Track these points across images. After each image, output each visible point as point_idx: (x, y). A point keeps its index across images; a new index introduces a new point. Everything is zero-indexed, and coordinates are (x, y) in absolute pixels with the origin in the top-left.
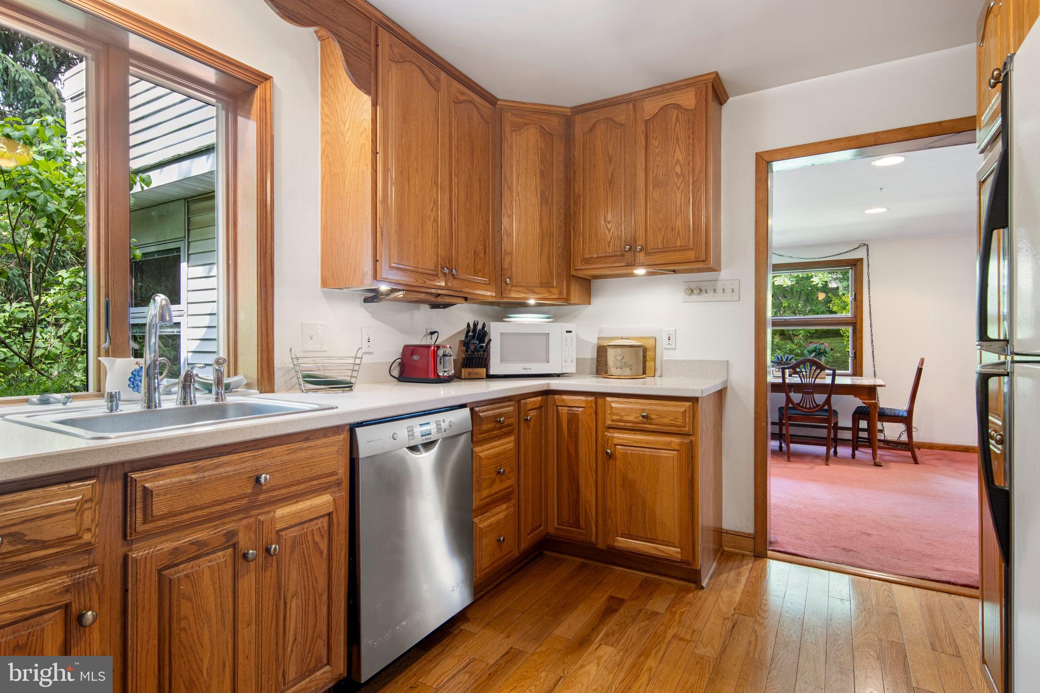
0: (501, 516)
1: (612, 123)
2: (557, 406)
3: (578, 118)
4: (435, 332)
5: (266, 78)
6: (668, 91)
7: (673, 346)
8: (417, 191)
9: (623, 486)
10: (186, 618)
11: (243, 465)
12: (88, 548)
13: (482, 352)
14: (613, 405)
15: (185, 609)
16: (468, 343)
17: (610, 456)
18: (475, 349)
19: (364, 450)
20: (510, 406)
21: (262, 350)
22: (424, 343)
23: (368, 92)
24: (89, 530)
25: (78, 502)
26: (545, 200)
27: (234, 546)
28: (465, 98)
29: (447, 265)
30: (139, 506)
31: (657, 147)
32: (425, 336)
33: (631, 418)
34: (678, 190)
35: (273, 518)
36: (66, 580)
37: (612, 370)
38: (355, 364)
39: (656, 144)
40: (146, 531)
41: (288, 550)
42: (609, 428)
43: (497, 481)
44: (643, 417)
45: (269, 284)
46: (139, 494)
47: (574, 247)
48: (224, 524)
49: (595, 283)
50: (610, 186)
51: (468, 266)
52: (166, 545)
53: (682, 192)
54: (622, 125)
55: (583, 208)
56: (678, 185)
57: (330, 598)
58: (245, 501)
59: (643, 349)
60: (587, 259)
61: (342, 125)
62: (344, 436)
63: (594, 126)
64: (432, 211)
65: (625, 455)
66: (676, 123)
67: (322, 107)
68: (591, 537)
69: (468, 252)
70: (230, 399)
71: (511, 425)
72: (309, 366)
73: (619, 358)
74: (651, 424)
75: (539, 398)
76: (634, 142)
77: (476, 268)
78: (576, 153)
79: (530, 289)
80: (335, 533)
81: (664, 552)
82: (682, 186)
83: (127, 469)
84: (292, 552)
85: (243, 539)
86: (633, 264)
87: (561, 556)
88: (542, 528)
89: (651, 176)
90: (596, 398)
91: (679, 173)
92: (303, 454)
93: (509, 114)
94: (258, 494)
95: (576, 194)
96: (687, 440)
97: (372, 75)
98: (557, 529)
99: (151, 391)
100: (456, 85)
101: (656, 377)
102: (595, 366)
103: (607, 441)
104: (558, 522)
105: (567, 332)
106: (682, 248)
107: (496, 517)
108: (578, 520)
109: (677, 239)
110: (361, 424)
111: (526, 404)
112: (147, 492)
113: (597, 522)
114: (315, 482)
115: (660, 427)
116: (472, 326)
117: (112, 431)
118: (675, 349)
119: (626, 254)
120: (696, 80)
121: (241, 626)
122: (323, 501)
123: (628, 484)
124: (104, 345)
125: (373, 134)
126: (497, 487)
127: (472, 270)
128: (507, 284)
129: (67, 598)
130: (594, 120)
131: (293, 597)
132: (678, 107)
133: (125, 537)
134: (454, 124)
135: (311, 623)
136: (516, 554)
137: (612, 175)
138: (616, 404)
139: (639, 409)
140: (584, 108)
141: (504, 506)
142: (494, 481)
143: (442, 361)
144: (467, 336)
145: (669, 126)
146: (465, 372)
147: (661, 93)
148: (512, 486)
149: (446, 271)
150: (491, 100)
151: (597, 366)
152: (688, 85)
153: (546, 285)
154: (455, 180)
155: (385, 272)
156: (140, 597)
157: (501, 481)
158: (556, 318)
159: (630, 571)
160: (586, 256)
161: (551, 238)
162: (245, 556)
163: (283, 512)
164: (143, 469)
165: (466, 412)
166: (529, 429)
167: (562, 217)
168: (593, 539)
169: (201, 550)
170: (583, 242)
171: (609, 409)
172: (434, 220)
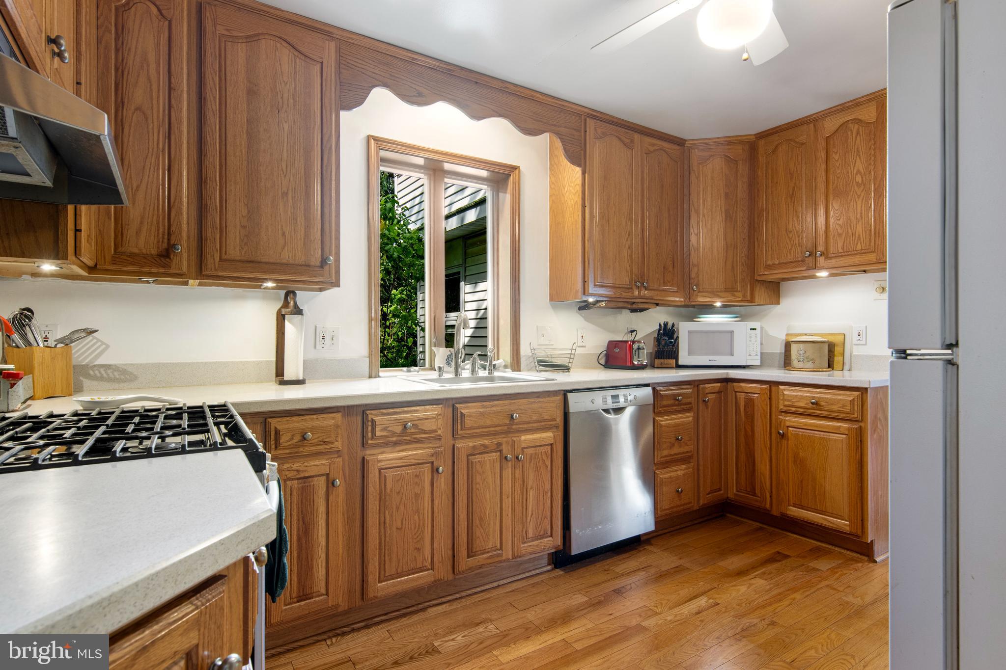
0: (680, 473)
1: (794, 144)
2: (736, 392)
3: (762, 143)
4: (634, 331)
5: (515, 168)
6: (849, 108)
7: (864, 342)
8: (615, 228)
9: (795, 462)
10: (478, 483)
11: (505, 407)
12: (439, 438)
13: (671, 347)
14: (785, 392)
15: (478, 479)
16: (660, 340)
17: (783, 436)
18: (666, 343)
19: (572, 408)
20: (688, 389)
21: (513, 344)
22: (625, 339)
23: (579, 166)
24: (440, 429)
25: (436, 414)
26: (729, 217)
27: (501, 451)
28: (656, 148)
29: (640, 280)
30: (459, 421)
31: (838, 160)
32: (626, 333)
33: (802, 404)
34: (859, 198)
35: (520, 440)
36: (432, 451)
37: (795, 363)
38: (571, 354)
39: (837, 158)
40: (462, 434)
41: (528, 461)
42: (782, 412)
43: (676, 445)
44: (812, 403)
45: (517, 301)
46: (459, 415)
47: (758, 255)
48: (495, 438)
49: (784, 285)
50: (792, 199)
51: (658, 279)
52: (471, 443)
53: (863, 199)
54: (803, 144)
55: (766, 221)
56: (859, 193)
57: (552, 496)
58: (506, 428)
59: (829, 345)
60: (769, 266)
61: (563, 189)
62: (560, 398)
63: (776, 147)
64: (627, 240)
65: (796, 436)
66: (856, 137)
67: (550, 178)
68: (765, 505)
69: (658, 268)
70: (496, 374)
71: (690, 403)
72: (541, 354)
73: (801, 352)
74: (821, 410)
75: (719, 384)
76: (814, 159)
77: (666, 280)
78: (759, 174)
79: (716, 294)
80: (555, 457)
81: (833, 524)
82: (863, 194)
83: (454, 402)
84: (530, 462)
85: (505, 449)
86: (815, 267)
87: (742, 519)
88: (722, 492)
89: (831, 186)
90: (770, 386)
91: (860, 182)
92: (536, 406)
93: (696, 150)
94: (512, 425)
95: (760, 209)
96: (855, 426)
97: (582, 153)
98: (735, 495)
99: (457, 367)
100: (648, 140)
101: (844, 371)
102: (783, 359)
103: (780, 423)
104: (737, 489)
105: (751, 329)
106: (862, 252)
107: (676, 473)
108: (754, 489)
109: (857, 244)
110: (571, 391)
111: (705, 388)
112: (462, 415)
113: (771, 492)
114: (543, 424)
115: (829, 413)
116: (662, 325)
117: (447, 384)
118: (866, 344)
119: (807, 259)
120: (877, 94)
121: (504, 497)
122: (548, 436)
123: (799, 462)
125: (582, 194)
126: (676, 450)
127: (662, 281)
128: (694, 290)
129: (432, 459)
130: (776, 143)
131: (531, 489)
132: (858, 121)
133: (453, 436)
134: (646, 171)
135: (541, 508)
136: (696, 508)
137: (793, 190)
138: (788, 392)
139: (809, 397)
140: (768, 133)
141: (683, 467)
142: (673, 445)
143: (637, 353)
144: (659, 334)
145: (849, 141)
146: (657, 362)
147: (842, 110)
148: (691, 451)
149: (639, 284)
150: (680, 142)
151: (785, 359)
152: (869, 99)
153: (730, 289)
154: (646, 214)
155: (591, 289)
156: (460, 466)
157: (680, 446)
158: (743, 317)
159: (804, 539)
160: (768, 263)
161: (735, 250)
162: (506, 458)
163: (525, 437)
164: (460, 403)
165: (649, 390)
166: (707, 408)
167: (746, 230)
168: (768, 506)
169: (485, 450)
170: (766, 250)
171: (782, 396)
172: (629, 247)
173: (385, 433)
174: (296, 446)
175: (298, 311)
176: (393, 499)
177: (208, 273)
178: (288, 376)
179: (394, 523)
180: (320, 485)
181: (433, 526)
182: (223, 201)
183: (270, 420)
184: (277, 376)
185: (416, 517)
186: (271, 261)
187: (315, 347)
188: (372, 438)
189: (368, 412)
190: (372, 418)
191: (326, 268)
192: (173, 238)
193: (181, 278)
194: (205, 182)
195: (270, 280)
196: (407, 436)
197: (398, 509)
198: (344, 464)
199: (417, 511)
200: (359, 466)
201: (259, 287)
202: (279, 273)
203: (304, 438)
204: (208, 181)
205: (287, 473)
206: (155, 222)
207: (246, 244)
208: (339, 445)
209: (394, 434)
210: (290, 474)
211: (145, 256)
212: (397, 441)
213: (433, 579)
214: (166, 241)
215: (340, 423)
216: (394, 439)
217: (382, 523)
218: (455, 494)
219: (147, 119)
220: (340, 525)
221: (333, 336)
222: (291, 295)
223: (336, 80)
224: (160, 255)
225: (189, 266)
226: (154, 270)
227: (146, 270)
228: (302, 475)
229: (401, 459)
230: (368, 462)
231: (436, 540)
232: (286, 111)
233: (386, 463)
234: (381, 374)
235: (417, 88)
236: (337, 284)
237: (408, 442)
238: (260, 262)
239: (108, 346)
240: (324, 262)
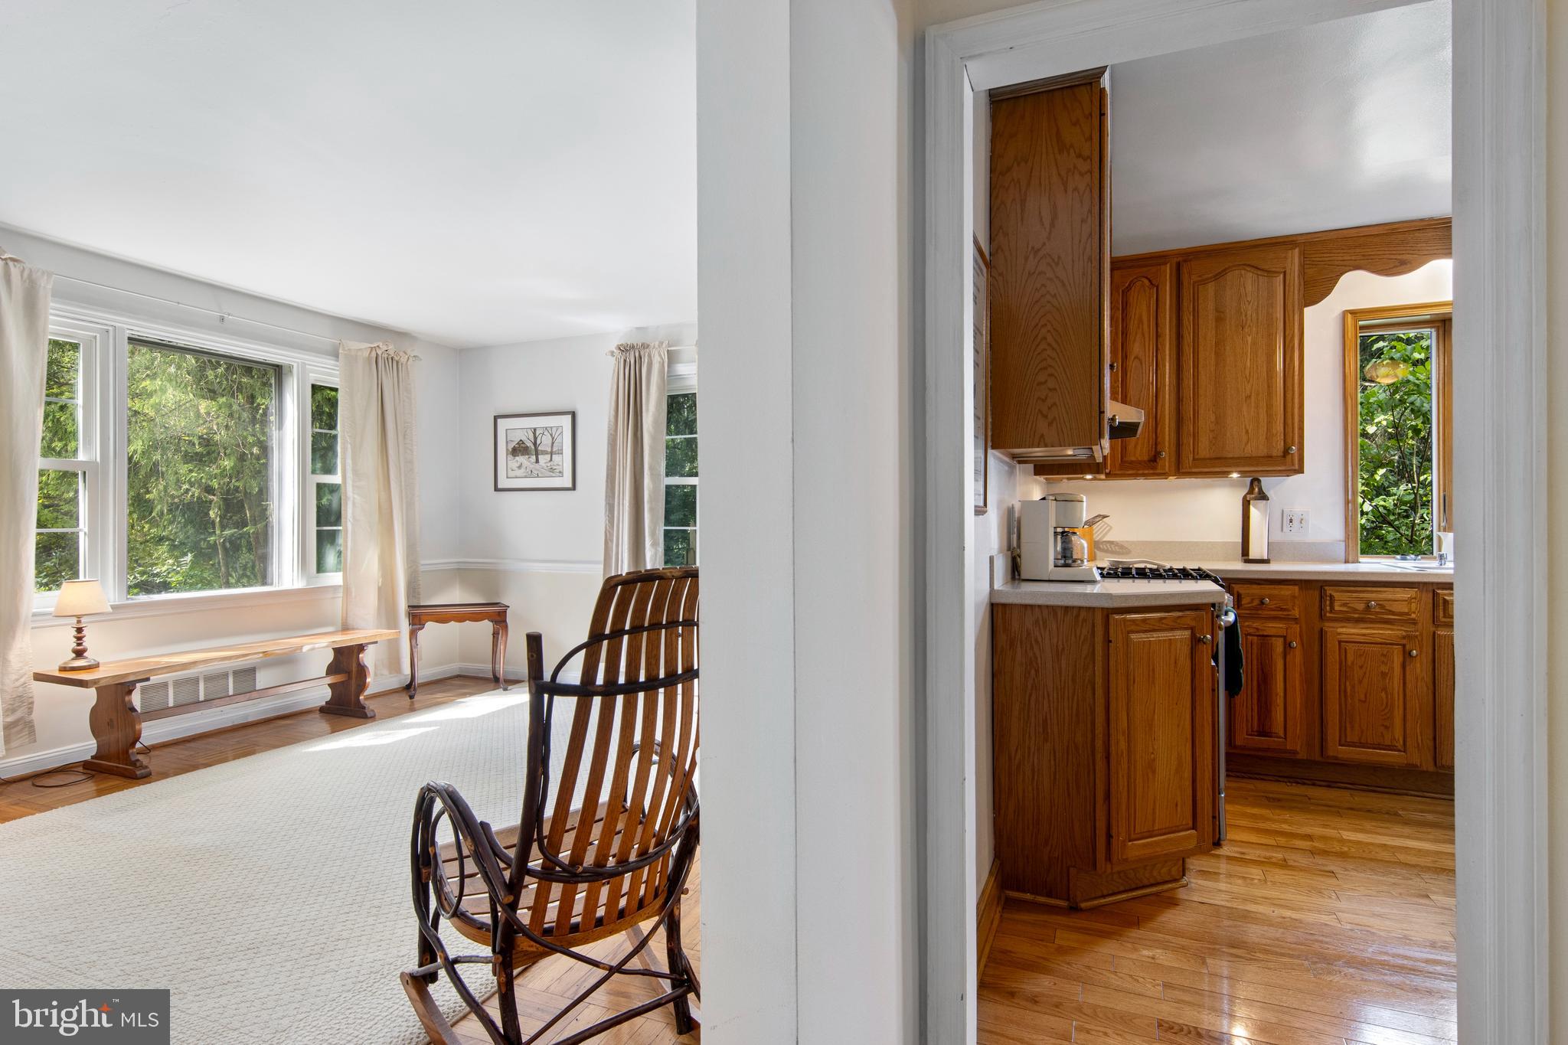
12: (1414, 622)
24: (1414, 613)
25: (1409, 597)
30: (1442, 607)
36: (1404, 634)
40: (1445, 622)
46: (1441, 601)
83: (1435, 587)
112: (1446, 601)
124: (1443, 524)
129: (1404, 641)
133: (1434, 623)
156: (1443, 655)
164: (1443, 589)
173: (1345, 609)
174: (1256, 608)
175: (1263, 497)
176: (1355, 671)
177: (1183, 471)
178: (1252, 556)
179: (1357, 694)
180: (1278, 646)
181: (1405, 709)
182: (1196, 413)
183: (1233, 585)
184: (1243, 556)
185: (1383, 695)
186: (1236, 456)
187: (1282, 530)
188: (1331, 612)
189: (1326, 588)
190: (1331, 595)
191: (1289, 457)
192: (1159, 447)
193: (1164, 475)
194: (1182, 401)
195: (1236, 471)
196: (1371, 615)
197: (1360, 682)
198: (1301, 631)
199: (1384, 689)
200: (1317, 636)
201: (1227, 477)
202: (1244, 466)
203: (1262, 603)
204: (1184, 399)
205: (1248, 629)
206: (1147, 436)
207: (1214, 444)
208: (1296, 613)
209: (1355, 610)
210: (1251, 631)
211: (1140, 462)
212: (1359, 618)
213: (1406, 762)
214: (1154, 450)
215: (1297, 594)
216: (1356, 616)
217: (1343, 692)
218: (1437, 682)
219: (1141, 364)
220: (1297, 682)
221: (1302, 519)
222: (1256, 483)
223: (1300, 282)
224: (1150, 461)
225: (1170, 466)
226: (1146, 472)
227: (1141, 472)
228: (1261, 633)
229: (1364, 635)
230: (1326, 632)
231: (1408, 725)
232: (1250, 326)
233: (1346, 636)
234: (1361, 560)
235: (1399, 257)
236: (1301, 470)
237: (1372, 621)
238: (1226, 458)
239: (1111, 528)
240: (1286, 451)
